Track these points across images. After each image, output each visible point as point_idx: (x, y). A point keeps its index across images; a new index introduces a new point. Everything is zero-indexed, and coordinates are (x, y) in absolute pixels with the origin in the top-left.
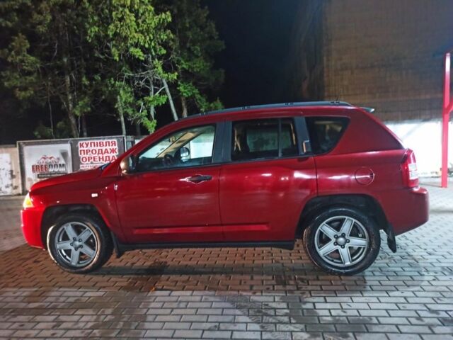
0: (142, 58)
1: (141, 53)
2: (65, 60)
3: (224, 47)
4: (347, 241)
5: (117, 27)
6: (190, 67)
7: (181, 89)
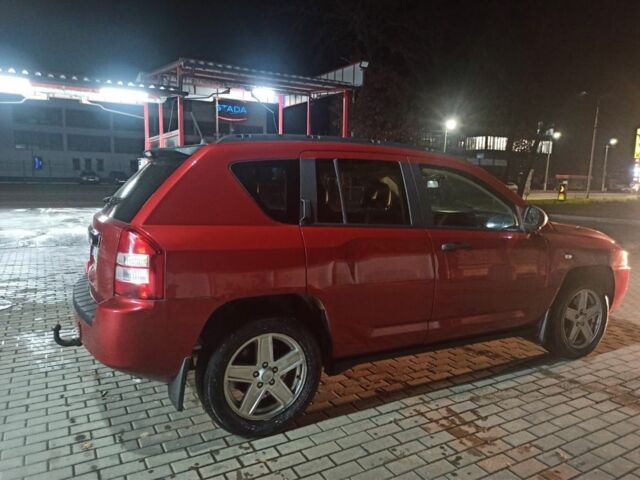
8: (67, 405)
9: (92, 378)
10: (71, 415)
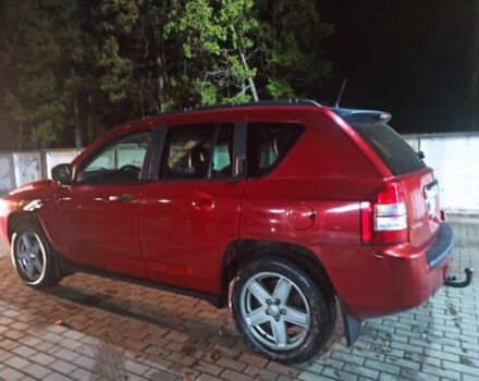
0: (218, 53)
1: (217, 47)
2: (159, 61)
3: (332, 32)
4: (282, 312)
5: (188, 20)
6: (283, 61)
7: (270, 87)
8: (460, 341)
9: (430, 360)
10: (458, 330)
